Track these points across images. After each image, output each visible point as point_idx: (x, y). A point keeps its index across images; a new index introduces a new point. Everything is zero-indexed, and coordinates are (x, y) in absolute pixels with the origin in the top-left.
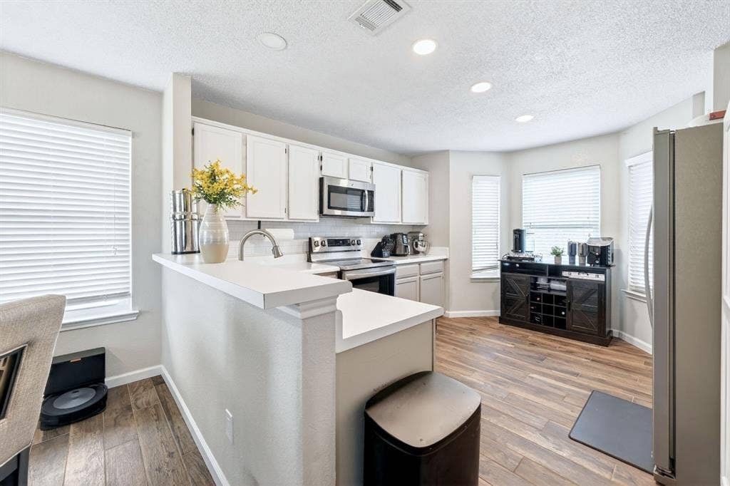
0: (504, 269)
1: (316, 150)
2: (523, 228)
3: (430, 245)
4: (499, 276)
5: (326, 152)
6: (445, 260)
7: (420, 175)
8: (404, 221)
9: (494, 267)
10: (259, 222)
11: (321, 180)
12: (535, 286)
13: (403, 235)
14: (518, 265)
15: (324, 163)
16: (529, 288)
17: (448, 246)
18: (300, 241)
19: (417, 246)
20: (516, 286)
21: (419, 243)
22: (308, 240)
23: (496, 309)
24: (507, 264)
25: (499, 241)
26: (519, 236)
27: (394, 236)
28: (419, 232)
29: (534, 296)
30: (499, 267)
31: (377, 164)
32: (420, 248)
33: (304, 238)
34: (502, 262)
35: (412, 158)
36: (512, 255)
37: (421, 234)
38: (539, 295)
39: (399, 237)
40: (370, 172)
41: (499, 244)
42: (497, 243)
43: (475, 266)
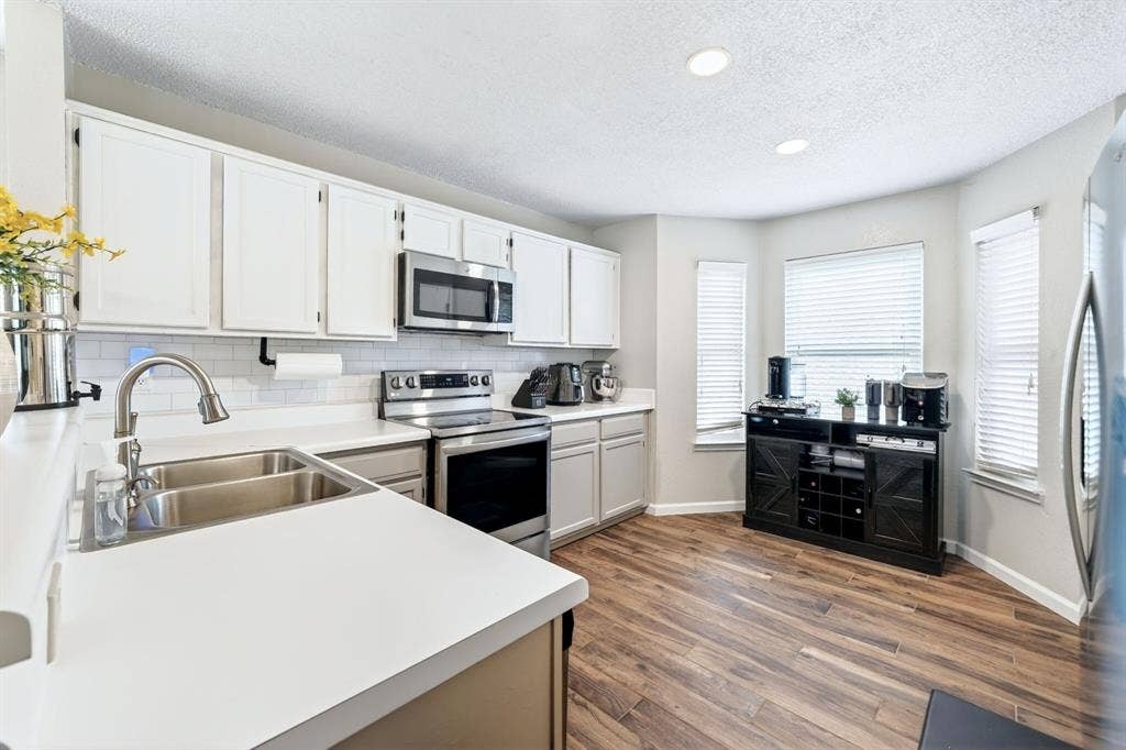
0: (752, 428)
1: (390, 200)
2: (786, 355)
3: (621, 385)
4: (744, 441)
5: (412, 205)
6: (648, 412)
7: (607, 259)
8: (573, 342)
9: (736, 425)
10: (264, 341)
11: (402, 259)
12: (806, 459)
13: (572, 366)
14: (776, 421)
15: (408, 226)
16: (797, 464)
17: (655, 387)
18: (364, 377)
19: (598, 388)
20: (774, 460)
21: (602, 381)
22: (379, 377)
23: (737, 498)
24: (757, 419)
25: (744, 379)
26: (778, 372)
27: (557, 369)
28: (604, 362)
29: (805, 479)
30: (744, 423)
31: (522, 235)
32: (605, 391)
33: (373, 373)
34: (749, 416)
35: (593, 229)
36: (767, 403)
37: (606, 366)
38: (815, 477)
39: (566, 369)
40: (506, 248)
41: (743, 384)
42: (740, 385)
43: (702, 423)
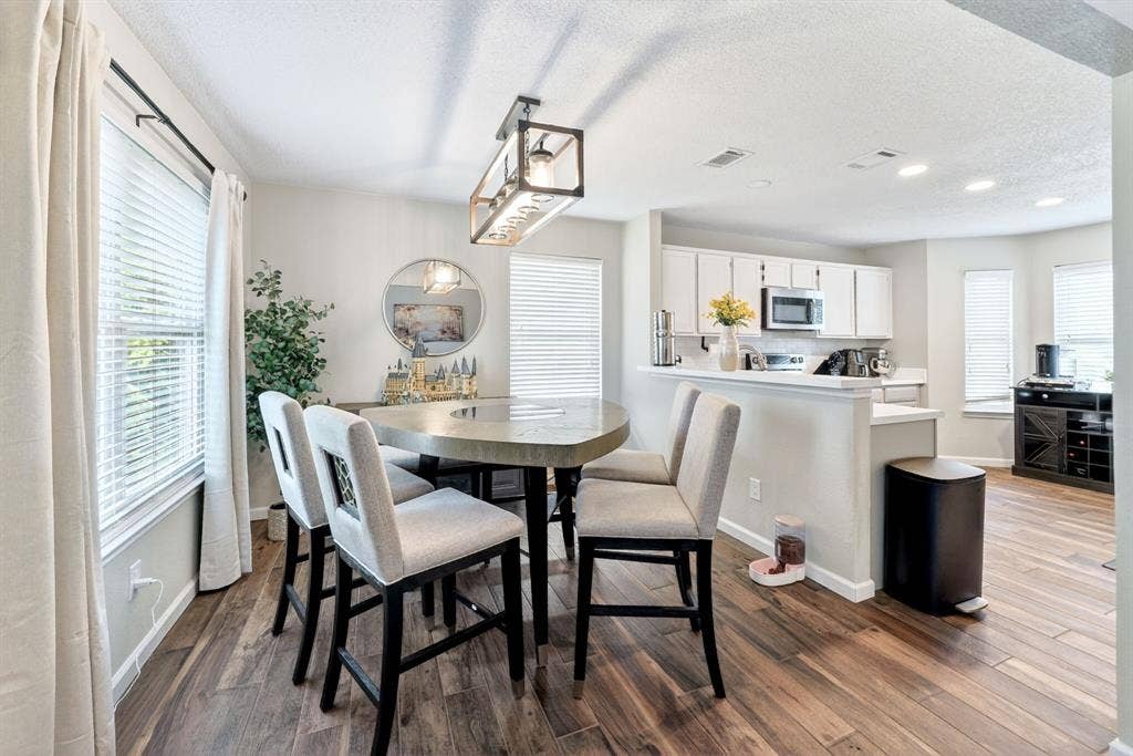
0: (1019, 400)
1: (756, 260)
2: (1056, 343)
3: (895, 366)
4: (1012, 411)
5: (769, 261)
6: (921, 385)
7: (881, 274)
8: (858, 334)
9: (1004, 398)
10: (703, 338)
11: (764, 292)
12: (1074, 423)
13: (855, 351)
14: (1045, 396)
15: (766, 272)
16: (1065, 428)
17: (926, 366)
19: (876, 366)
20: (1041, 423)
21: (880, 362)
23: (1006, 457)
24: (1026, 394)
25: (1011, 362)
26: (1046, 356)
27: (845, 353)
28: (878, 349)
29: (1073, 439)
30: (1012, 397)
31: (825, 267)
32: (880, 369)
34: (1018, 390)
36: (1035, 380)
37: (881, 351)
38: (1084, 437)
39: (852, 355)
40: (815, 276)
41: (1011, 366)
42: (1007, 366)
43: (970, 395)
